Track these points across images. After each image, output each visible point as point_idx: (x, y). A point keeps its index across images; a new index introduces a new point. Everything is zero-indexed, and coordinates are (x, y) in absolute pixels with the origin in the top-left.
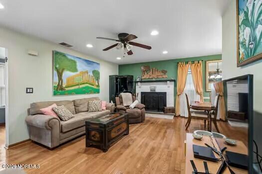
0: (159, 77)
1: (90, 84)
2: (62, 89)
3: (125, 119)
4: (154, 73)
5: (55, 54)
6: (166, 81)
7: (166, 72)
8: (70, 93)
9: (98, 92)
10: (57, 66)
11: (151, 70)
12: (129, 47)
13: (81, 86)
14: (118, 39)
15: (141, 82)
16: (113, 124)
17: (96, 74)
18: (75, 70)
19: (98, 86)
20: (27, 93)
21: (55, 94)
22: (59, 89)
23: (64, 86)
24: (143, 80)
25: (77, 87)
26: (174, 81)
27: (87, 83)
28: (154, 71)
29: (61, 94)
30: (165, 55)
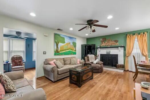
0: (112, 45)
1: (71, 49)
2: (58, 52)
3: (91, 69)
4: (109, 42)
5: (55, 35)
6: (118, 47)
7: (118, 41)
8: (62, 54)
9: (76, 54)
10: (56, 41)
11: (107, 40)
12: (93, 28)
13: (67, 51)
14: (87, 24)
15: (100, 48)
16: (84, 72)
17: (74, 44)
18: (64, 42)
19: (75, 51)
20: (44, 54)
21: (55, 55)
22: (57, 53)
23: (59, 51)
24: (102, 47)
25: (65, 51)
26: (124, 47)
27: (69, 49)
28: (109, 41)
29: (58, 55)
30: (117, 30)
